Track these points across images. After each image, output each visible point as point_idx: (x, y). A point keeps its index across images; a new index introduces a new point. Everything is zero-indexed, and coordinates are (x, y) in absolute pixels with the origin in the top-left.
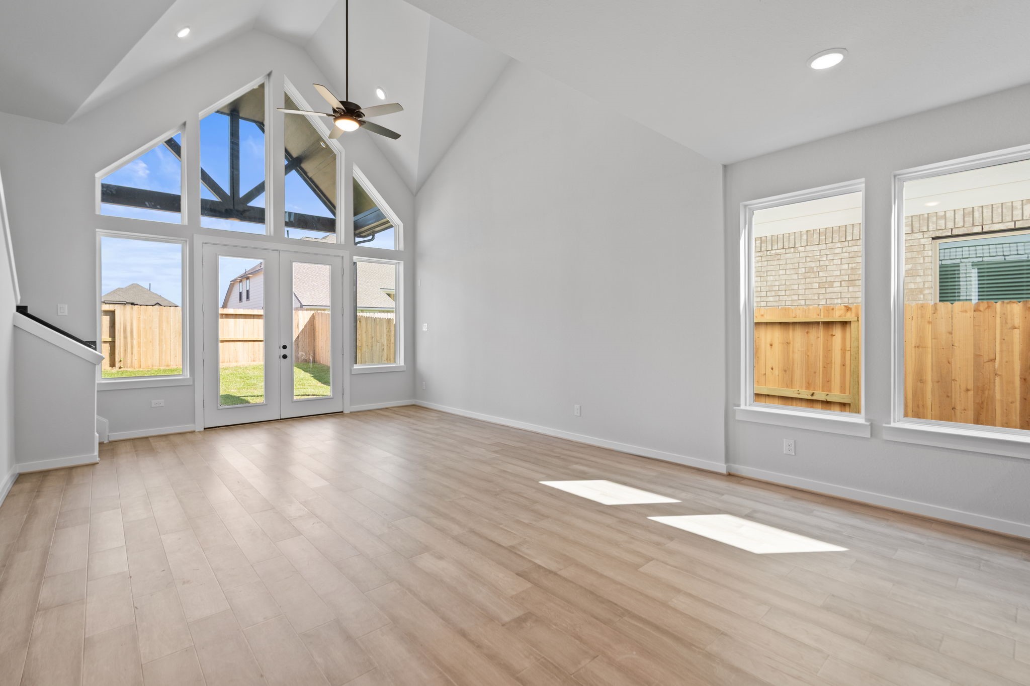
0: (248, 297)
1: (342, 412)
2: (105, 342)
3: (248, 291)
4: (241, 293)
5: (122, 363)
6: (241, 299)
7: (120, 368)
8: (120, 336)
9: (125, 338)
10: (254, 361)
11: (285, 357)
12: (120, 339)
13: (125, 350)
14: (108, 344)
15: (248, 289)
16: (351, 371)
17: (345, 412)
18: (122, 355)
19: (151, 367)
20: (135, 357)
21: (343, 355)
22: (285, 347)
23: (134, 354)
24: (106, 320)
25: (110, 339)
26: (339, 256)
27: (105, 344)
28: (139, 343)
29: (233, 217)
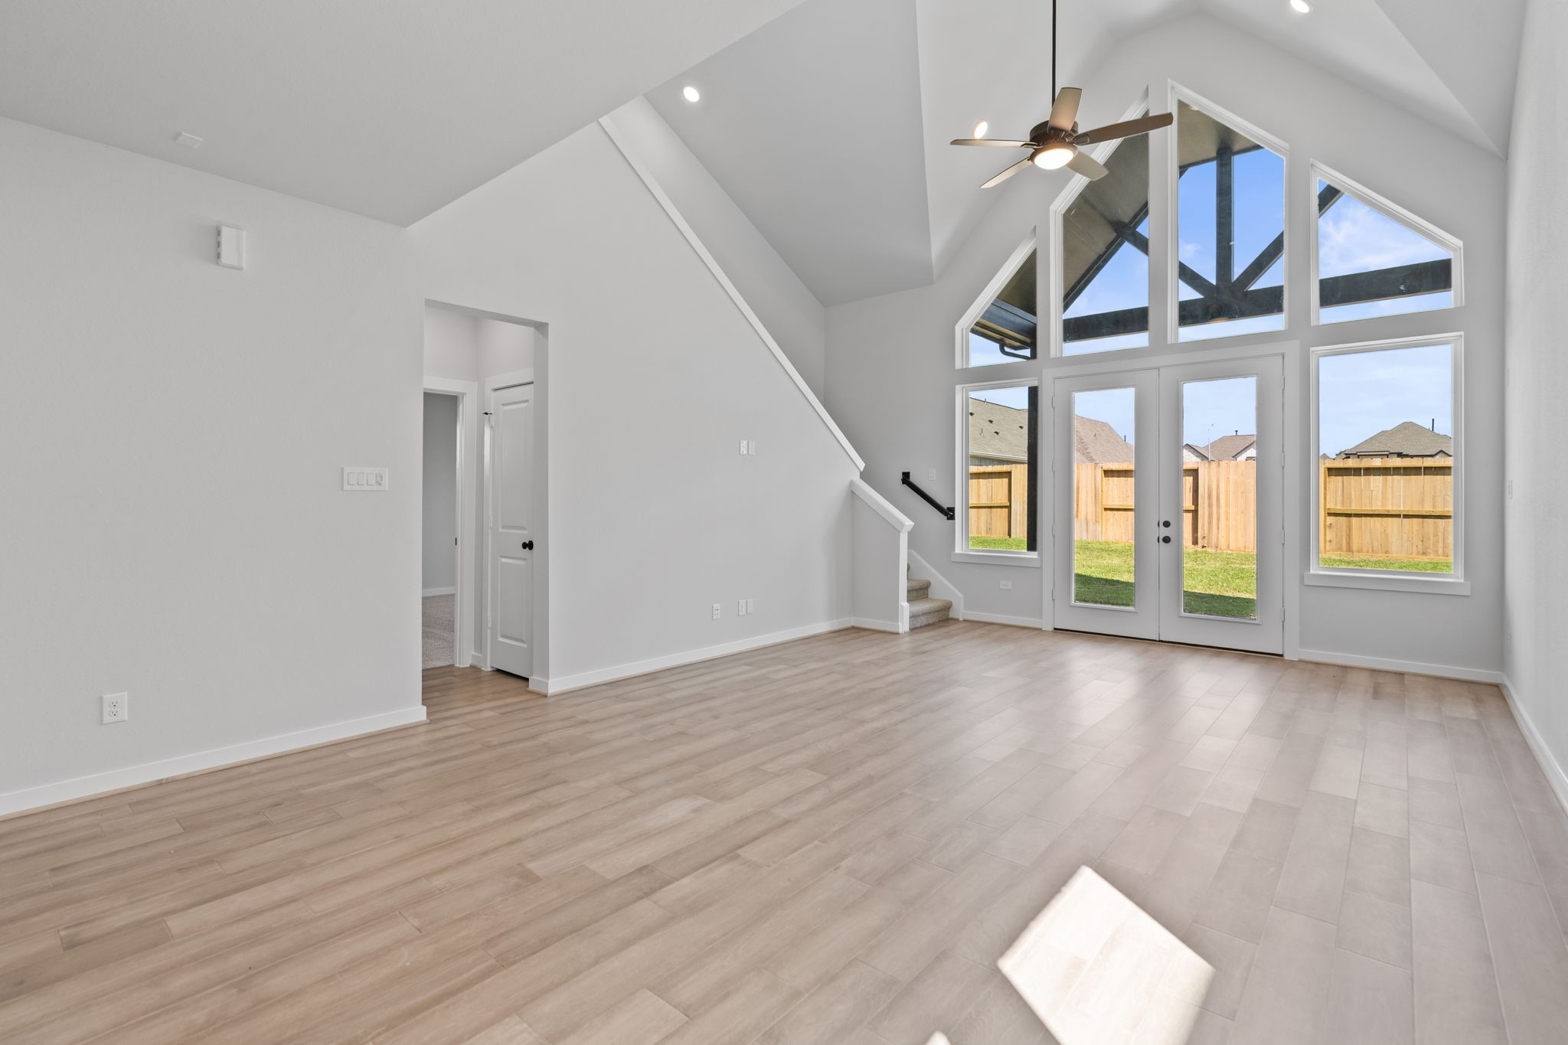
1: (1282, 656)
2: (1188, 511)
5: (1206, 540)
7: (1203, 547)
8: (1204, 503)
9: (1210, 506)
10: (1424, 553)
11: (1167, 540)
12: (1204, 508)
13: (1210, 523)
14: (1191, 514)
16: (1302, 578)
17: (1286, 657)
18: (1206, 532)
19: (1242, 549)
20: (1222, 533)
21: (1283, 544)
22: (1167, 524)
23: (1220, 529)
24: (1188, 481)
25: (1193, 508)
26: (1276, 355)
27: (1188, 514)
28: (1227, 514)
29: (1223, 317)
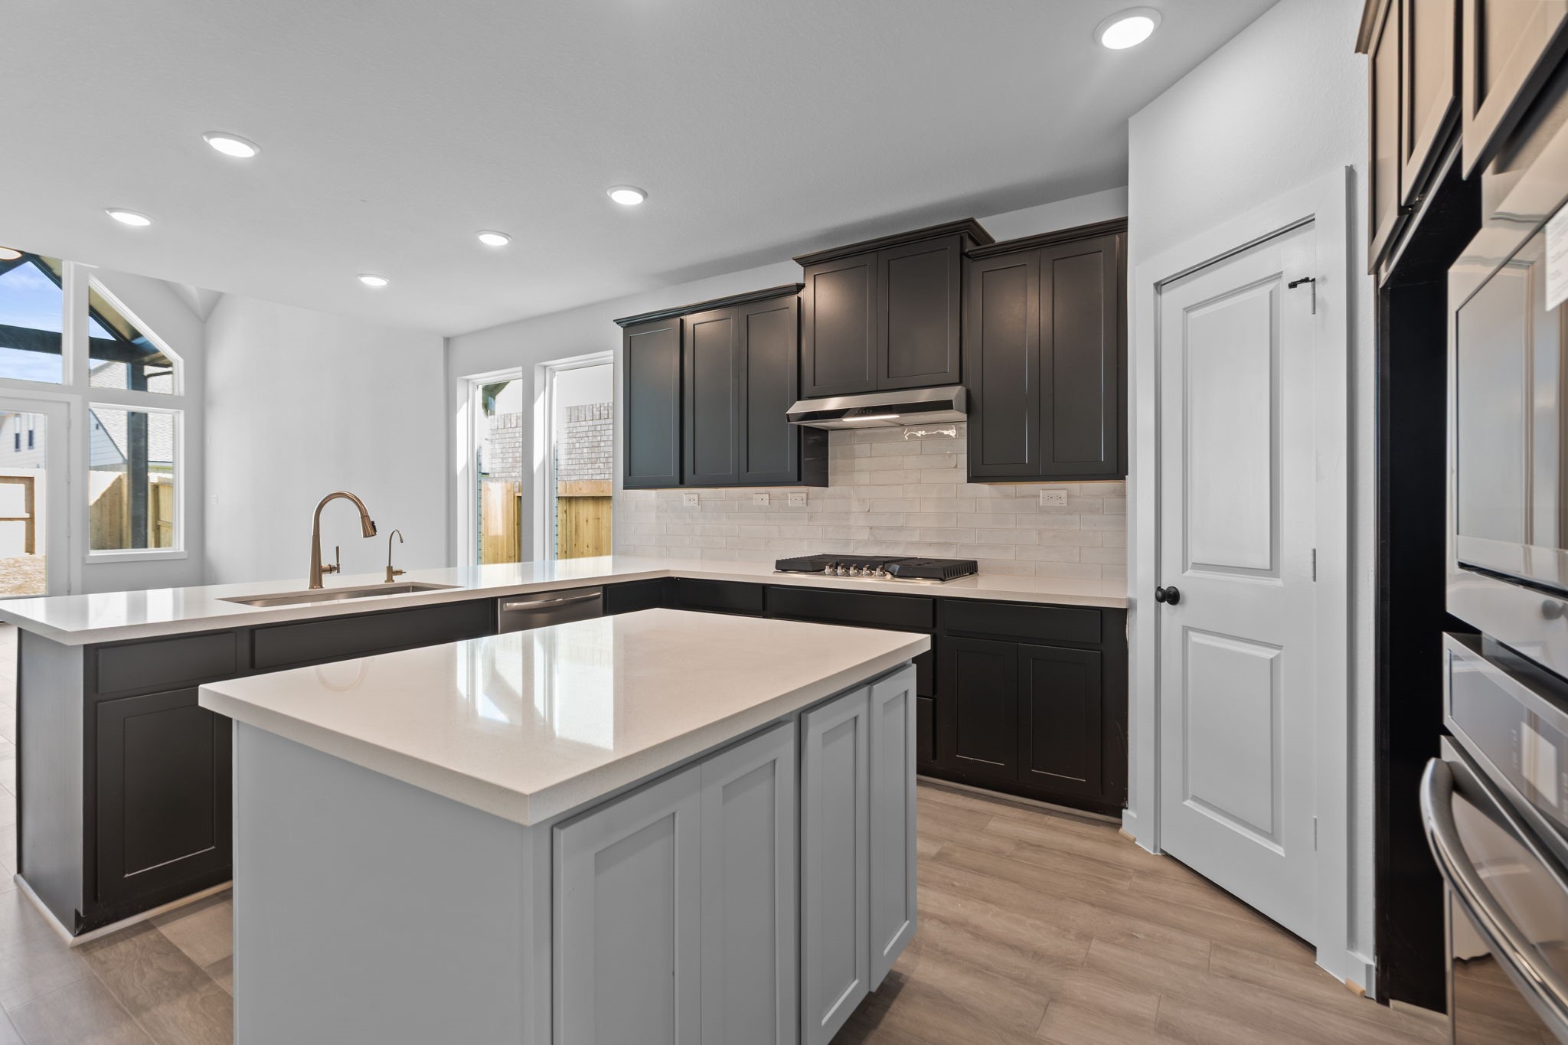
0: (31, 443)
3: (31, 433)
4: (17, 436)
6: (17, 446)
15: (31, 429)
16: (84, 559)
21: (69, 537)
26: (63, 402)
